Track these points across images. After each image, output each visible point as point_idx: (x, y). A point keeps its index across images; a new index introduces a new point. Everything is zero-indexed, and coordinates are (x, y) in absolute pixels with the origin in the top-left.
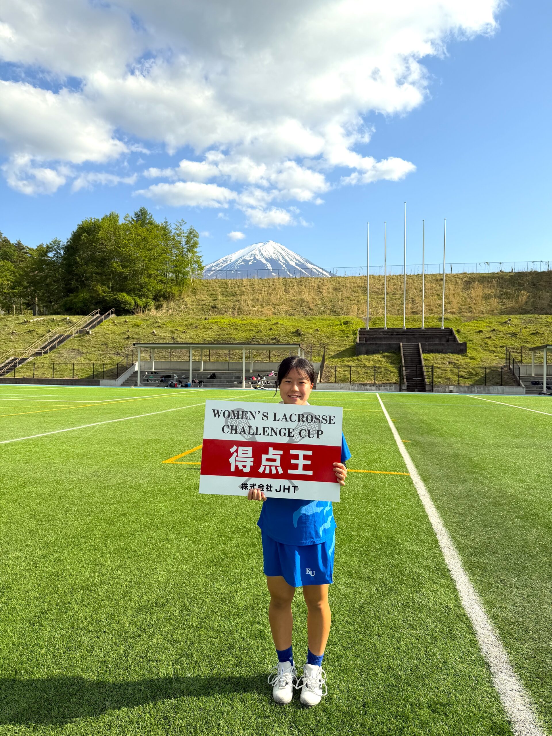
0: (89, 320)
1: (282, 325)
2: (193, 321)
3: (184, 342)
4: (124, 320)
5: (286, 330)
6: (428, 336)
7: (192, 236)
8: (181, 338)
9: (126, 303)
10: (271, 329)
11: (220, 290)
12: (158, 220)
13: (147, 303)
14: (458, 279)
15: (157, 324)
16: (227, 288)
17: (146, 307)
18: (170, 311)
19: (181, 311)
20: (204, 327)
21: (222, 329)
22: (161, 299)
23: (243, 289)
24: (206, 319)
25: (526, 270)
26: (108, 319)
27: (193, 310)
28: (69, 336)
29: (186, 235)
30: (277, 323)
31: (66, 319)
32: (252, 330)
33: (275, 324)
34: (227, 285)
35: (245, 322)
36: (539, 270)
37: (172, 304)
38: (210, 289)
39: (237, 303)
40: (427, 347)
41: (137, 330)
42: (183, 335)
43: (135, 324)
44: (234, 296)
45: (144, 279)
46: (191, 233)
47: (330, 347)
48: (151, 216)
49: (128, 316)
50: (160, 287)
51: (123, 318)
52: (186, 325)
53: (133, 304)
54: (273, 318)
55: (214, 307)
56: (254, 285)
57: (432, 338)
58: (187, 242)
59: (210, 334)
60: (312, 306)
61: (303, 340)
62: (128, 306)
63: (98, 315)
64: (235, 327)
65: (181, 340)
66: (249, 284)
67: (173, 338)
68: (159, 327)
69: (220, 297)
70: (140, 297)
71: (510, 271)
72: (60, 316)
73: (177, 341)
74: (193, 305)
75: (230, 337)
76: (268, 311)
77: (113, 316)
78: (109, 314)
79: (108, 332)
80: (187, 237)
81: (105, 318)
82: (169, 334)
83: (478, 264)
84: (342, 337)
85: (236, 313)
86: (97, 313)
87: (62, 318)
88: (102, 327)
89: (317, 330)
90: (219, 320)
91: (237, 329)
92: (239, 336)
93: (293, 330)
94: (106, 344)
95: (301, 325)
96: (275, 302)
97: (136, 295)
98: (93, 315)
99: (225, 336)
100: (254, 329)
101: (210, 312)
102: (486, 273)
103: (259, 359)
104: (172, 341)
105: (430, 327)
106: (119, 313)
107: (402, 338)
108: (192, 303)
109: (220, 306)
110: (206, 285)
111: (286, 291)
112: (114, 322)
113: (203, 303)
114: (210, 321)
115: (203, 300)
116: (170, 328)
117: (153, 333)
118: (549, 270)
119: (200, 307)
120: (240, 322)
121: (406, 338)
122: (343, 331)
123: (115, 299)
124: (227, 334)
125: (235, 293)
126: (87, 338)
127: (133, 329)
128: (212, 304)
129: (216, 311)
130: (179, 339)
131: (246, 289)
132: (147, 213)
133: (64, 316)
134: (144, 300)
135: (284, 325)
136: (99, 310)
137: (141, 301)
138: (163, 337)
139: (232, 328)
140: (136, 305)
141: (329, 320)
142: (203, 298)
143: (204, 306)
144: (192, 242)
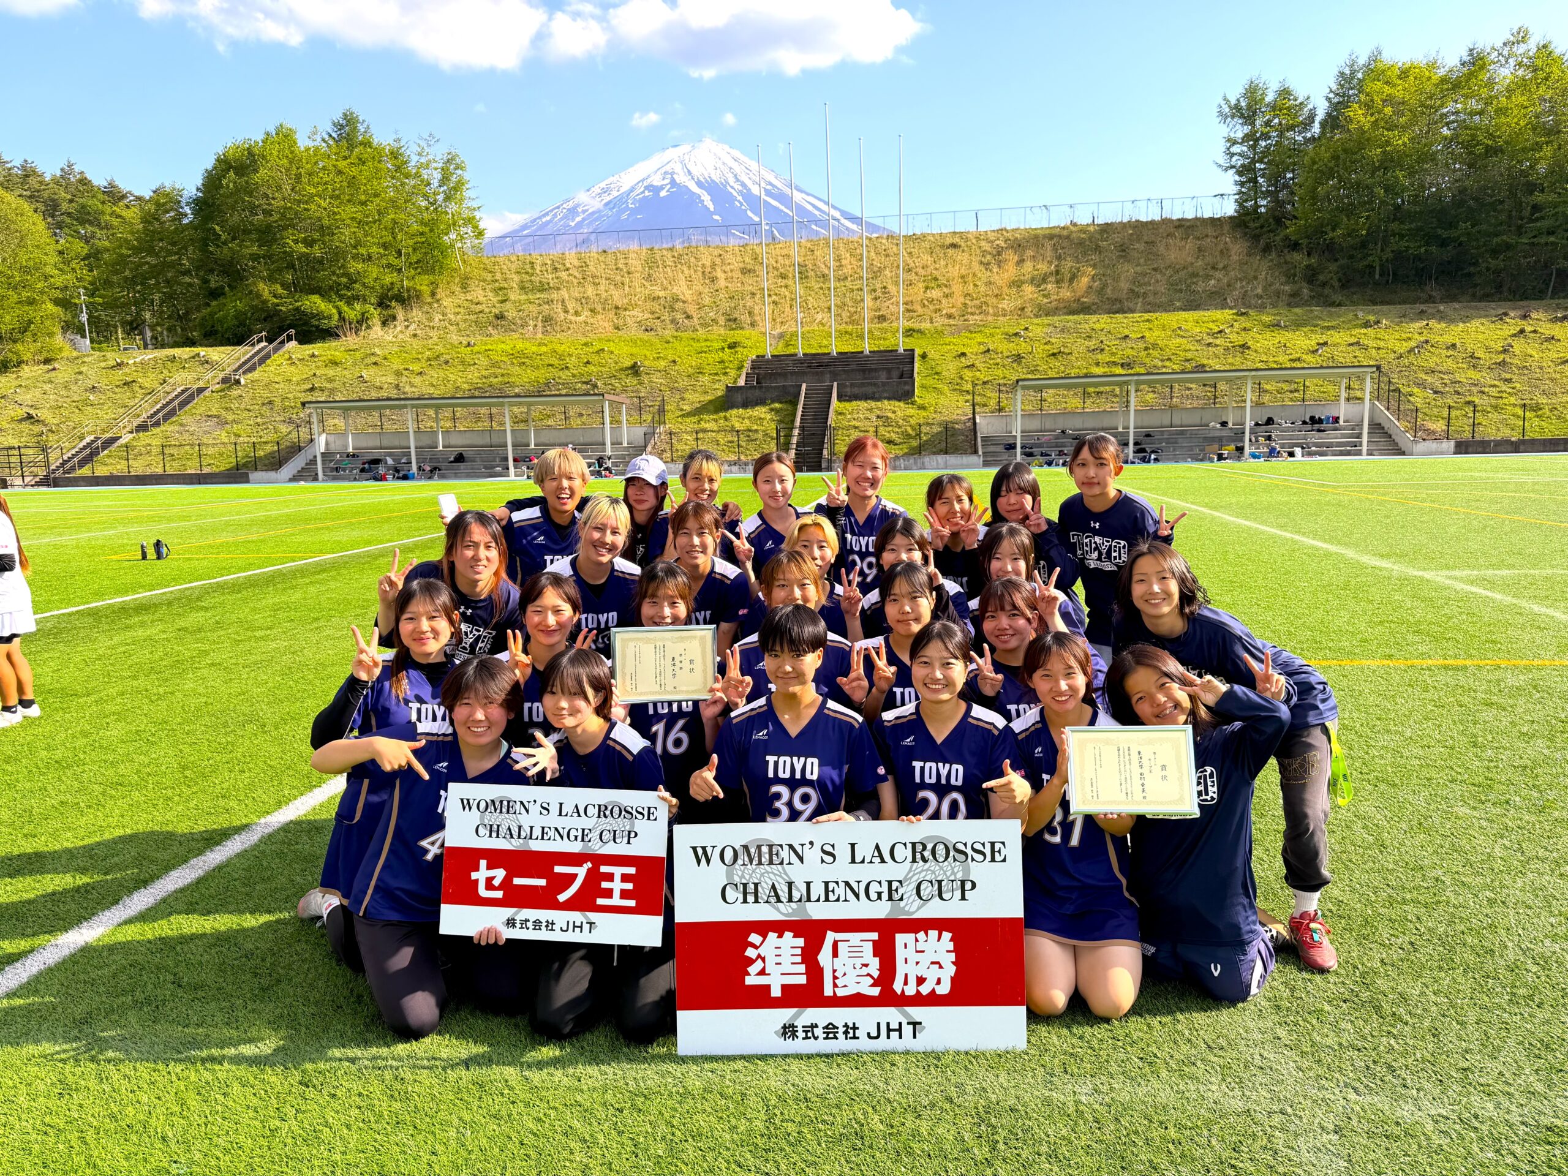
0: (244, 354)
1: (612, 353)
2: (442, 351)
3: (416, 395)
4: (312, 352)
5: (616, 363)
7: (452, 167)
8: (412, 385)
9: (320, 316)
10: (588, 362)
11: (516, 278)
12: (382, 137)
13: (363, 314)
14: (984, 242)
15: (374, 359)
16: (533, 275)
17: (363, 320)
18: (413, 326)
19: (433, 328)
20: (463, 363)
21: (495, 365)
22: (393, 304)
23: (564, 275)
24: (469, 345)
26: (281, 352)
28: (201, 390)
29: (441, 165)
30: (603, 350)
31: (198, 355)
32: (552, 365)
33: (598, 351)
34: (533, 268)
35: (544, 349)
36: (1143, 218)
37: (416, 314)
38: (498, 276)
39: (546, 306)
40: (848, 390)
41: (331, 372)
43: (330, 361)
44: (543, 290)
45: (355, 266)
46: (449, 162)
47: (687, 396)
48: (367, 128)
49: (320, 344)
50: (388, 279)
51: (309, 349)
52: (429, 359)
53: (336, 317)
54: (598, 340)
55: (500, 317)
56: (587, 265)
58: (445, 180)
59: (470, 376)
60: (692, 309)
61: (640, 384)
62: (326, 322)
63: (264, 344)
64: (521, 358)
65: (413, 389)
66: (576, 263)
67: (397, 386)
68: (375, 364)
69: (515, 295)
70: (350, 302)
71: (1090, 221)
72: (188, 349)
73: (404, 393)
74: (458, 313)
75: (508, 381)
76: (604, 322)
77: (293, 344)
78: (283, 342)
79: (276, 379)
80: (442, 169)
81: (276, 350)
82: (391, 379)
83: (1029, 210)
84: (716, 374)
85: (540, 330)
86: (260, 341)
87: (192, 354)
88: (267, 369)
89: (674, 362)
90: (493, 346)
91: (524, 363)
92: (524, 377)
93: (628, 363)
94: (270, 403)
95: (648, 353)
97: (341, 297)
98: (253, 345)
99: (497, 381)
100: (556, 362)
101: (490, 328)
103: (551, 422)
104: (394, 393)
105: (880, 348)
106: (305, 338)
108: (457, 310)
109: (510, 315)
110: (493, 268)
112: (290, 358)
113: (479, 308)
114: (476, 349)
115: (478, 303)
116: (397, 365)
117: (362, 376)
119: (471, 317)
120: (534, 349)
122: (722, 362)
123: (297, 309)
124: (502, 375)
125: (548, 284)
126: (235, 392)
127: (326, 371)
128: (496, 311)
129: (503, 326)
130: (408, 389)
131: (570, 275)
132: (358, 121)
133: (196, 350)
134: (358, 307)
135: (616, 352)
136: (264, 333)
137: (352, 309)
138: (378, 384)
139: (515, 361)
140: (342, 318)
141: (706, 340)
142: (481, 299)
143: (481, 315)
144: (454, 178)
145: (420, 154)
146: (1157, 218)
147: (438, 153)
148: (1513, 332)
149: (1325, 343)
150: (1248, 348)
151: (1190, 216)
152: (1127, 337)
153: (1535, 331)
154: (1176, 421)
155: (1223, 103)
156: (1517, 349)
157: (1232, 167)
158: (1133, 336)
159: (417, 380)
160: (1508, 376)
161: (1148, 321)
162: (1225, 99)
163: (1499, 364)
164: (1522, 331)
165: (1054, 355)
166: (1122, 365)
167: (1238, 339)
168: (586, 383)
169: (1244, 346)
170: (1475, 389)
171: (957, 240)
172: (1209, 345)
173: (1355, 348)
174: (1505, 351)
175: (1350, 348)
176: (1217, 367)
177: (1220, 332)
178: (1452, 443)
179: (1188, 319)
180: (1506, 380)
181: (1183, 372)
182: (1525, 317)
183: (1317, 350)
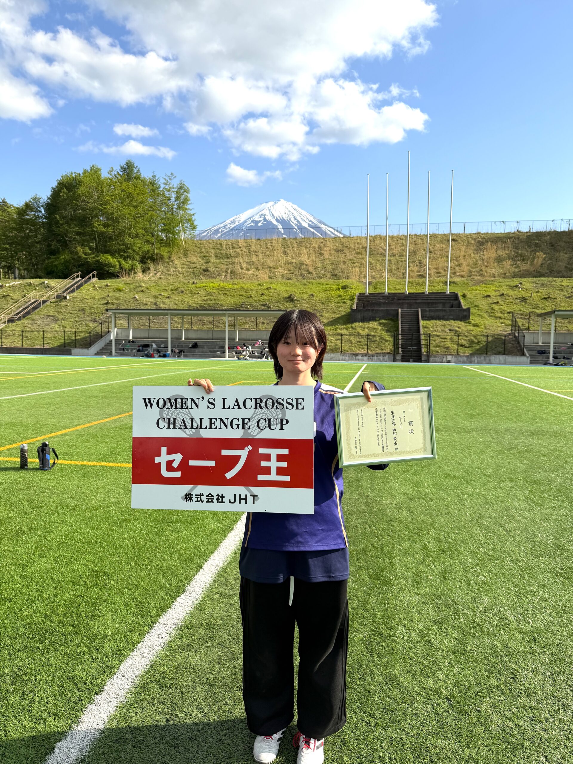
0: (69, 284)
1: (275, 289)
2: (179, 286)
3: (167, 308)
4: (106, 283)
5: (279, 295)
6: (432, 301)
7: (182, 191)
8: (164, 303)
9: (110, 265)
10: (263, 294)
11: (213, 251)
12: (146, 174)
13: (132, 266)
14: (470, 239)
15: (141, 289)
16: (222, 250)
17: (132, 269)
18: (159, 274)
19: (170, 275)
20: (191, 292)
21: (210, 294)
22: (149, 261)
23: (238, 250)
24: (194, 283)
25: (544, 230)
26: (89, 283)
27: (183, 273)
28: (44, 302)
29: (176, 190)
30: (270, 288)
31: (44, 283)
32: (242, 295)
33: (267, 289)
34: (221, 246)
35: (235, 286)
36: (559, 230)
37: (161, 267)
38: (203, 250)
39: (231, 266)
40: (428, 313)
41: (117, 295)
43: (117, 289)
44: (228, 258)
45: (129, 240)
46: (181, 188)
47: (324, 314)
48: (139, 170)
49: (110, 280)
50: (146, 248)
51: (104, 282)
52: (172, 290)
53: (118, 266)
54: (266, 282)
55: (206, 270)
56: (250, 246)
57: (436, 303)
58: (177, 198)
59: (196, 300)
60: (311, 269)
61: (295, 307)
62: (113, 269)
63: (79, 279)
64: (224, 291)
65: (165, 306)
66: (245, 245)
67: (156, 304)
68: (142, 291)
69: (213, 260)
70: (125, 259)
71: (528, 230)
72: (38, 280)
73: (160, 307)
74: (183, 268)
75: (218, 302)
76: (263, 276)
77: (95, 280)
78: (90, 278)
79: (87, 297)
80: (177, 192)
81: (86, 282)
82: (152, 300)
83: (493, 223)
84: (338, 303)
85: (229, 277)
86: (77, 277)
87: (40, 282)
88: (81, 291)
89: (312, 295)
90: (208, 285)
91: (226, 294)
92: (228, 301)
93: (286, 295)
94: (83, 310)
95: (296, 290)
96: (272, 264)
97: (121, 256)
98: (74, 279)
99: (212, 302)
100: (244, 294)
101: (201, 276)
102: (501, 233)
103: (247, 326)
104: (154, 307)
105: (434, 291)
106: (101, 277)
107: (403, 304)
108: (182, 266)
109: (212, 269)
110: (199, 246)
111: (285, 253)
112: (94, 286)
113: (194, 265)
114: (198, 285)
115: (193, 263)
116: (154, 292)
117: (135, 298)
118: (570, 229)
119: (190, 270)
120: (230, 286)
121: (408, 303)
122: (340, 296)
123: (98, 261)
124: (215, 300)
125: (230, 255)
126: (63, 303)
127: (115, 294)
128: (203, 267)
129: (207, 275)
130: (161, 305)
131: (241, 251)
132: (134, 167)
133: (42, 280)
134: (130, 262)
135: (278, 289)
136: (80, 273)
137: (127, 263)
138: (145, 302)
139: (221, 293)
140: (121, 268)
141: (327, 284)
142: (195, 261)
143: (195, 269)
144: (182, 197)
145: (165, 184)
146: (567, 230)
147: (175, 183)
159: (167, 301)
168: (263, 305)
171: (455, 237)
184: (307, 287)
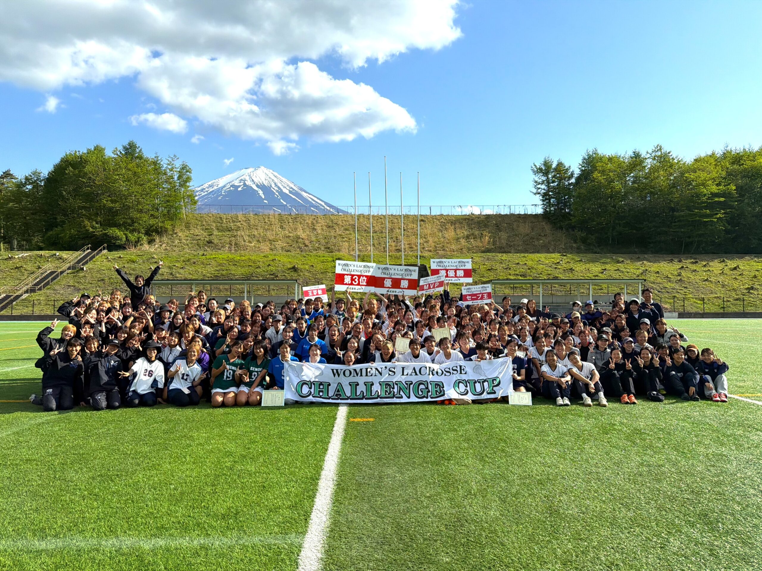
0: (80, 255)
1: (280, 261)
2: (190, 257)
3: (184, 278)
4: (118, 255)
5: (284, 266)
7: (185, 171)
8: (180, 273)
9: (117, 238)
10: (269, 265)
11: (214, 225)
12: (149, 154)
13: (139, 238)
14: (435, 220)
15: (154, 260)
16: (222, 223)
17: (138, 241)
18: (164, 245)
19: (175, 246)
20: (203, 263)
21: (220, 265)
22: (154, 234)
23: (239, 224)
24: (203, 255)
25: (492, 213)
26: (100, 255)
27: (188, 245)
28: (62, 273)
29: (178, 170)
30: (275, 259)
31: (55, 254)
32: (250, 266)
33: (273, 260)
34: (221, 220)
35: (243, 258)
36: (503, 213)
37: (165, 239)
38: (204, 223)
39: (233, 238)
41: (133, 266)
42: (181, 271)
43: (130, 260)
44: (229, 231)
45: (135, 215)
46: (183, 168)
48: (141, 150)
49: (122, 252)
50: (152, 222)
51: (116, 254)
52: (184, 261)
53: (124, 239)
54: (270, 254)
55: (210, 242)
56: (249, 220)
58: (179, 178)
59: (209, 270)
60: (307, 242)
61: (299, 276)
62: (119, 241)
63: (89, 251)
64: (234, 262)
65: (181, 276)
66: (244, 219)
67: (171, 274)
69: (216, 232)
70: (132, 231)
71: (479, 213)
72: (47, 252)
73: (176, 277)
74: (187, 240)
75: (230, 272)
76: (265, 247)
77: (105, 252)
78: (101, 250)
79: (103, 269)
80: (179, 172)
81: (97, 254)
82: (167, 270)
83: (452, 207)
85: (233, 249)
86: (88, 249)
87: (51, 254)
88: (96, 263)
89: (313, 266)
90: (217, 256)
91: (236, 265)
92: (239, 271)
93: (290, 266)
94: (103, 280)
95: (298, 262)
96: (271, 238)
97: (127, 230)
98: (84, 251)
99: (224, 272)
100: (253, 265)
101: (206, 247)
102: (459, 215)
103: (259, 293)
104: (170, 277)
106: (111, 249)
108: (186, 238)
109: (216, 241)
110: (200, 219)
111: (282, 227)
112: (108, 258)
113: (198, 238)
114: (208, 257)
115: (197, 235)
118: (511, 213)
119: (195, 242)
120: (239, 258)
123: (105, 234)
124: (227, 270)
125: (231, 228)
126: (81, 274)
127: (129, 265)
128: (207, 239)
129: (212, 246)
130: (178, 275)
131: (241, 224)
133: (54, 252)
134: (136, 234)
135: (282, 261)
136: (90, 246)
137: (133, 235)
139: (231, 264)
140: (127, 240)
141: (323, 257)
142: (198, 233)
143: (199, 241)
144: (185, 177)
145: (168, 164)
146: (508, 213)
147: (178, 164)
148: (678, 267)
149: (605, 269)
150: (574, 270)
151: (522, 213)
152: (518, 263)
153: (687, 267)
154: (554, 301)
155: (534, 167)
156: (683, 274)
157: (539, 193)
158: (521, 263)
160: (685, 286)
161: (524, 257)
162: (535, 165)
163: (679, 280)
164: (682, 267)
165: (489, 270)
166: (521, 276)
167: (568, 266)
168: (272, 275)
169: (571, 269)
170: (674, 291)
171: (423, 218)
172: (556, 268)
173: (618, 272)
174: (679, 275)
175: (616, 272)
176: (563, 278)
177: (558, 263)
178: (677, 314)
179: (542, 256)
180: (685, 287)
181: (548, 279)
182: (680, 261)
183: (603, 272)
184: (306, 258)
